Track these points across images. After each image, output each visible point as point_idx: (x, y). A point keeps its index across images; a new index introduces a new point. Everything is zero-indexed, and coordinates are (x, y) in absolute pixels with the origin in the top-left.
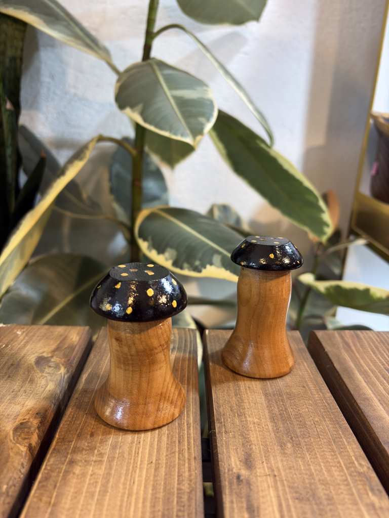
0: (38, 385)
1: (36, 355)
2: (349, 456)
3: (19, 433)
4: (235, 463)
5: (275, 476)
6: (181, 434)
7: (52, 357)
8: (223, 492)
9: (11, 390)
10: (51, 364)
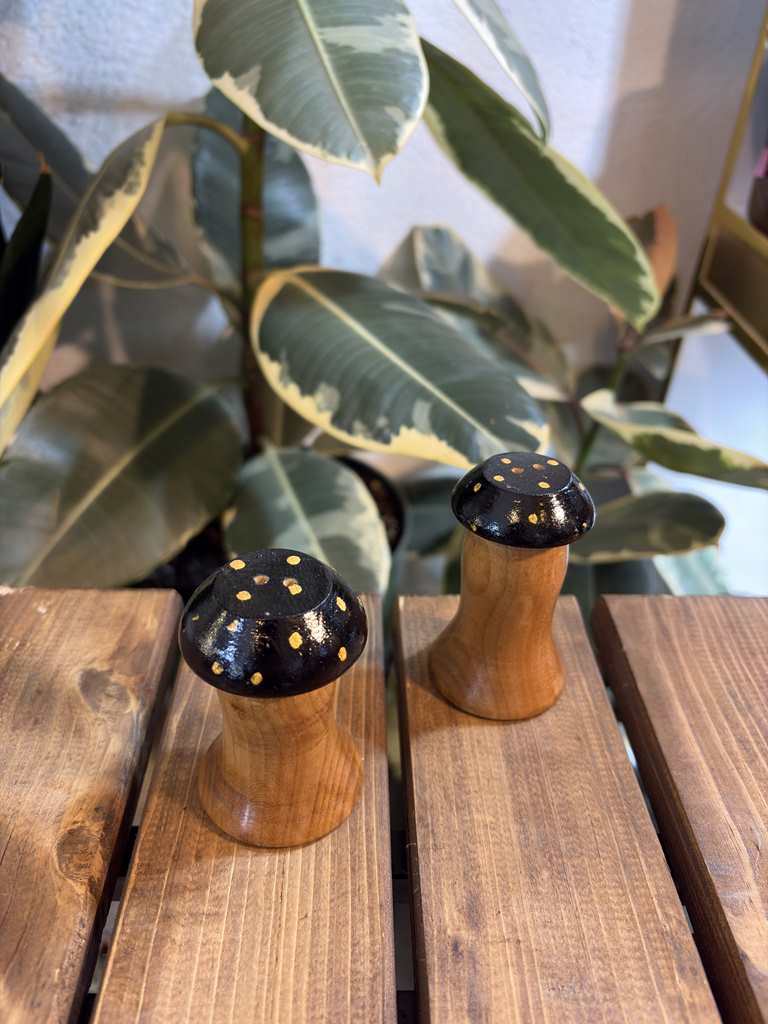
0: (91, 742)
1: (81, 666)
2: (648, 896)
3: (68, 855)
4: (451, 916)
5: (519, 941)
6: (357, 852)
7: (110, 672)
8: (430, 977)
9: (44, 755)
10: (111, 689)
